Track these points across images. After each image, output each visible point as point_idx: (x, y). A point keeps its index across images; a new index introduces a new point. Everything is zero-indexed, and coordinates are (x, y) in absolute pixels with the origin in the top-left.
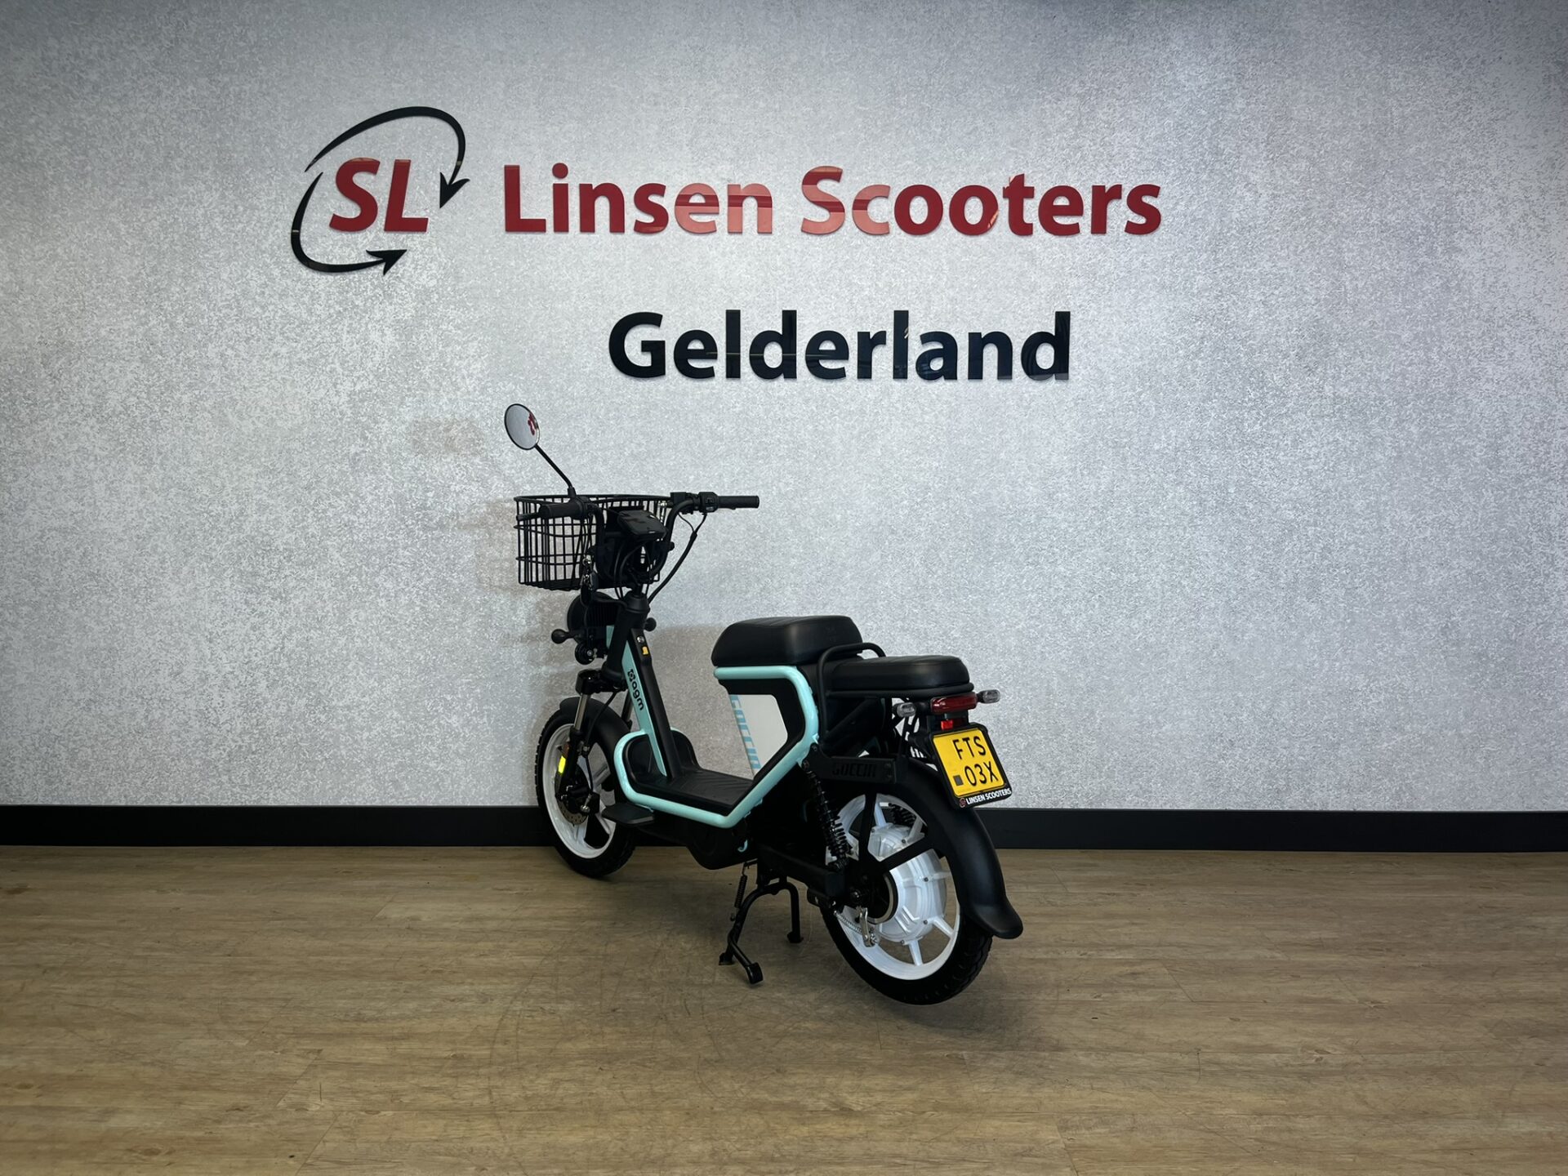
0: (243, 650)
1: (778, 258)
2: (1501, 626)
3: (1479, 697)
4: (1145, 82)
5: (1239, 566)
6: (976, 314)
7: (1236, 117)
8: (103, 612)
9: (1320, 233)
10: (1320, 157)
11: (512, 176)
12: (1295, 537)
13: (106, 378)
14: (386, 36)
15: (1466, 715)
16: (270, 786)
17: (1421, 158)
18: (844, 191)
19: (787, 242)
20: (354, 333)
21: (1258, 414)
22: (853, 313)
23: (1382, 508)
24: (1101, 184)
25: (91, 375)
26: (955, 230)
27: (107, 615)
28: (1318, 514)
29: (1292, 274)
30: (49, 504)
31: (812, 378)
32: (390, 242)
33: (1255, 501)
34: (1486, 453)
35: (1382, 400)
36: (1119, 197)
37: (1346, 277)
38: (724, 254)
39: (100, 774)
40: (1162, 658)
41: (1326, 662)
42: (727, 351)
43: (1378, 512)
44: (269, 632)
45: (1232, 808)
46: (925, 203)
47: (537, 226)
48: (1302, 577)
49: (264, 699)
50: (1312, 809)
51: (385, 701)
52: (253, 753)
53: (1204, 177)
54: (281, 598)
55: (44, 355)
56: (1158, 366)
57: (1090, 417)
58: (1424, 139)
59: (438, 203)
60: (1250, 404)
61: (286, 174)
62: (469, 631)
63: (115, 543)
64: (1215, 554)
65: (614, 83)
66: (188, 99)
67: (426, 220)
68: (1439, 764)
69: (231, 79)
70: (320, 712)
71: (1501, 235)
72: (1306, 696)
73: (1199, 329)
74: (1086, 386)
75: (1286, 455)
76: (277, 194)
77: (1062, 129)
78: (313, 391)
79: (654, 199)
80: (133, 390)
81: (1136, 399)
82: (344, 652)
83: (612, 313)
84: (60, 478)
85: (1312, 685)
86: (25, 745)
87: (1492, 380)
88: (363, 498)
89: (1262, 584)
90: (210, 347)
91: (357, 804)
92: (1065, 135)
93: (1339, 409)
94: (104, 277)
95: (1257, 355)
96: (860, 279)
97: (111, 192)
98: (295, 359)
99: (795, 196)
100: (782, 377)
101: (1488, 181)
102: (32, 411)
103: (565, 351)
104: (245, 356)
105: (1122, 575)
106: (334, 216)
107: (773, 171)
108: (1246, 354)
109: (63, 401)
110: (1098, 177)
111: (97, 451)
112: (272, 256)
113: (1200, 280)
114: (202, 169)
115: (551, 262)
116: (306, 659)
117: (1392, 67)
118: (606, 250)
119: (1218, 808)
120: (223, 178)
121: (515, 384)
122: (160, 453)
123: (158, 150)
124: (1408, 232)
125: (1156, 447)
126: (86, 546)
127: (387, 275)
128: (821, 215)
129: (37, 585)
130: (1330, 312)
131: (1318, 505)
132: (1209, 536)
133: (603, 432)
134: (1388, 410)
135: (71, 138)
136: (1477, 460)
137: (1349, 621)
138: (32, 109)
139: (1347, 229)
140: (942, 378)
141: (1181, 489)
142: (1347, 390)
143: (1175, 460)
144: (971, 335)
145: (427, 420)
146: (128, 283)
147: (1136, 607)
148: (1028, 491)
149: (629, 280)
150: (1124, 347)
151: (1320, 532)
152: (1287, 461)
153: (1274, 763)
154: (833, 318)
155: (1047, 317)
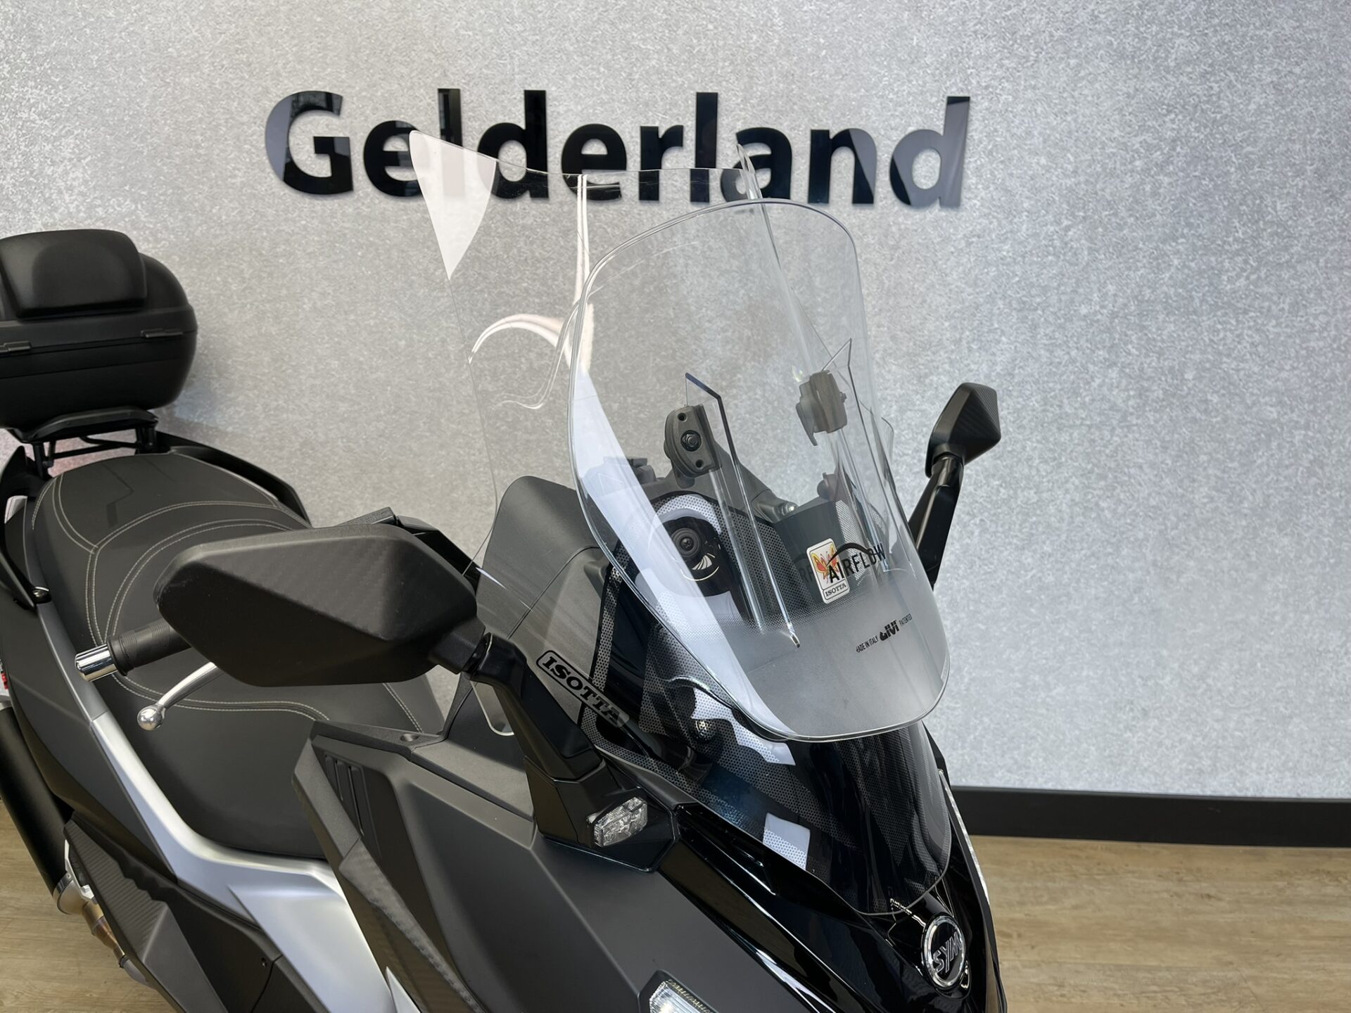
1: (515, 2)
5: (1186, 482)
6: (825, 99)
12: (1274, 444)
21: (1246, 262)
22: (634, 95)
28: (1314, 412)
31: (571, 197)
33: (1223, 391)
40: (1061, 603)
41: (1291, 615)
48: (1276, 500)
56: (1098, 187)
57: (988, 264)
60: (1236, 246)
64: (1153, 465)
72: (1257, 656)
73: (1171, 126)
74: (986, 216)
75: (1278, 325)
81: (1061, 238)
83: (266, 91)
85: (1266, 642)
89: (1217, 508)
95: (1257, 170)
96: (644, 40)
100: (527, 196)
103: (202, 151)
105: (1016, 493)
108: (1239, 168)
113: (1182, 46)
125: (1084, 310)
131: (1315, 399)
132: (1146, 442)
133: (270, 274)
141: (1113, 374)
143: (1109, 330)
147: (1032, 535)
148: (889, 372)
149: (287, 38)
150: (1049, 155)
151: (1312, 438)
152: (1279, 335)
153: (1199, 739)
154: (603, 104)
155: (934, 106)
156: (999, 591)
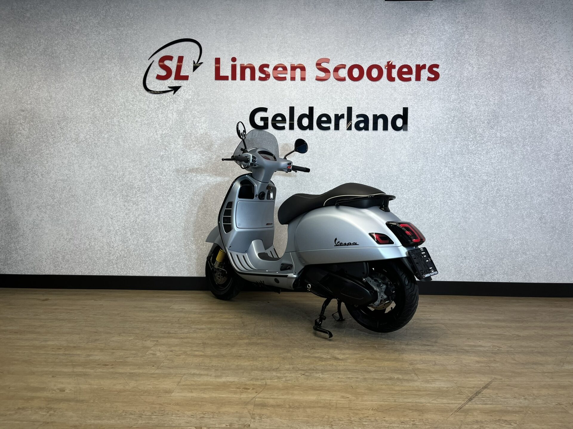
0: (122, 222)
1: (307, 89)
2: (560, 217)
3: (553, 242)
4: (434, 29)
5: (467, 195)
6: (375, 108)
7: (465, 41)
8: (76, 209)
9: (495, 81)
10: (495, 55)
11: (218, 61)
12: (487, 186)
13: (80, 129)
14: (176, 15)
15: (548, 249)
16: (130, 269)
17: (530, 55)
18: (331, 67)
19: (311, 83)
20: (163, 114)
21: (474, 143)
22: (333, 108)
23: (518, 176)
24: (419, 64)
25: (75, 128)
26: (368, 80)
27: (77, 209)
28: (495, 177)
29: (485, 95)
30: (59, 171)
31: (318, 130)
32: (176, 83)
33: (473, 173)
34: (554, 157)
35: (517, 138)
36: (425, 68)
37: (504, 96)
38: (289, 88)
39: (73, 264)
40: (441, 227)
41: (499, 230)
42: (290, 121)
43: (517, 177)
44: (132, 216)
45: (465, 281)
46: (358, 70)
47: (226, 78)
48: (490, 200)
49: (129, 238)
50: (494, 281)
51: (170, 240)
52: (125, 257)
53: (455, 61)
54: (136, 204)
55: (58, 121)
56: (438, 126)
57: (415, 143)
58: (530, 49)
59: (192, 71)
60: (471, 139)
61: (142, 61)
62: (200, 216)
63: (81, 185)
64: (459, 191)
65: (252, 30)
66: (110, 36)
67: (188, 76)
68: (539, 266)
69: (124, 29)
70: (148, 244)
71: (558, 82)
72: (492, 241)
73: (453, 113)
74: (414, 133)
75: (484, 157)
76: (139, 68)
77: (405, 45)
78: (149, 134)
79: (265, 69)
80: (88, 133)
81: (431, 138)
82: (157, 223)
83: (251, 107)
84: (62, 162)
85: (493, 237)
86: (47, 254)
87: (556, 131)
88: (165, 170)
89: (476, 202)
90: (115, 119)
91: (160, 276)
92: (406, 48)
93: (502, 141)
94: (80, 95)
95: (473, 122)
96: (336, 96)
97: (82, 66)
98: (143, 123)
99: (313, 68)
100: (308, 129)
101: (553, 63)
102: (54, 140)
103: (234, 120)
104: (126, 122)
105: (426, 199)
106: (158, 75)
107: (306, 60)
108: (470, 122)
109: (64, 137)
110: (418, 62)
111: (76, 153)
112: (136, 88)
113: (453, 97)
114: (114, 59)
115: (230, 90)
116: (144, 225)
117: (519, 24)
118: (249, 86)
119: (461, 281)
120: (121, 62)
121: (217, 131)
122: (97, 155)
123: (99, 53)
124: (526, 81)
125: (438, 154)
126: (71, 186)
127: (175, 94)
128: (322, 74)
129: (53, 199)
130: (499, 108)
131: (495, 175)
132: (457, 185)
134: (520, 141)
135: (70, 48)
136: (551, 159)
137: (506, 215)
138: (56, 38)
139: (504, 80)
140: (364, 130)
141: (447, 169)
142: (505, 135)
144: (374, 115)
145: (187, 144)
146: (88, 97)
147: (431, 209)
148: (393, 169)
149: (256, 96)
150: (427, 120)
151: (496, 184)
152: (484, 159)
153: (480, 265)
154: (326, 109)
155: (400, 109)
156: (425, 224)
